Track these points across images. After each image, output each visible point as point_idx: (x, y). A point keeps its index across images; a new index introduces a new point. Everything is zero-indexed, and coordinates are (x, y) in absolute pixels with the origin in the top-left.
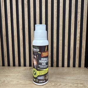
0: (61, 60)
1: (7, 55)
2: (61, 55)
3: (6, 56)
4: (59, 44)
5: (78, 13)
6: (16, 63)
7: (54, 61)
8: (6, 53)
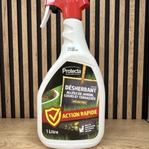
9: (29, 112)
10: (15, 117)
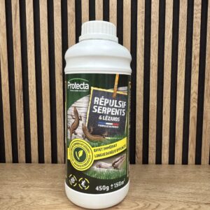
0: (155, 148)
1: (23, 135)
2: (155, 134)
3: (23, 139)
4: (150, 109)
5: (193, 37)
6: (45, 156)
7: (137, 150)
8: (23, 130)
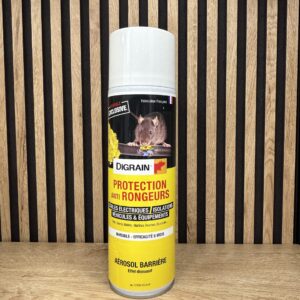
3: (26, 206)
5: (267, 61)
7: (188, 222)
9: (65, 230)
10: (36, 240)
